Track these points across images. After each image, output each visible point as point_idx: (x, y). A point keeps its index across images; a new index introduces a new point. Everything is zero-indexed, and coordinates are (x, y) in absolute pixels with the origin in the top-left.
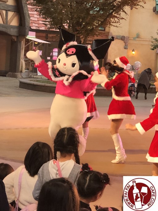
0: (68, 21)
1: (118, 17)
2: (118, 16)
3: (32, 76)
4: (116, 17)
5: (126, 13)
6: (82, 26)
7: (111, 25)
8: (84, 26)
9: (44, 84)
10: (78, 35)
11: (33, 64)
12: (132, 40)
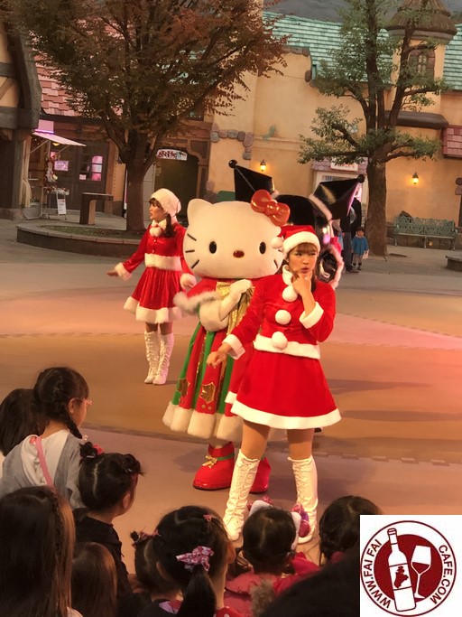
0: (123, 101)
1: (229, 95)
2: (228, 91)
3: (47, 216)
4: (224, 94)
5: (245, 86)
6: (152, 112)
7: (213, 110)
8: (156, 113)
9: (69, 235)
10: (143, 132)
11: (48, 189)
12: (259, 140)
